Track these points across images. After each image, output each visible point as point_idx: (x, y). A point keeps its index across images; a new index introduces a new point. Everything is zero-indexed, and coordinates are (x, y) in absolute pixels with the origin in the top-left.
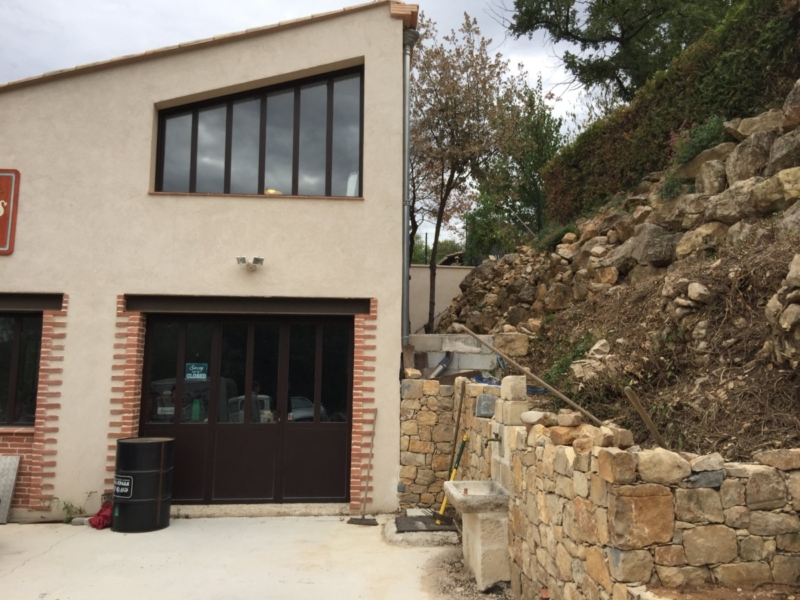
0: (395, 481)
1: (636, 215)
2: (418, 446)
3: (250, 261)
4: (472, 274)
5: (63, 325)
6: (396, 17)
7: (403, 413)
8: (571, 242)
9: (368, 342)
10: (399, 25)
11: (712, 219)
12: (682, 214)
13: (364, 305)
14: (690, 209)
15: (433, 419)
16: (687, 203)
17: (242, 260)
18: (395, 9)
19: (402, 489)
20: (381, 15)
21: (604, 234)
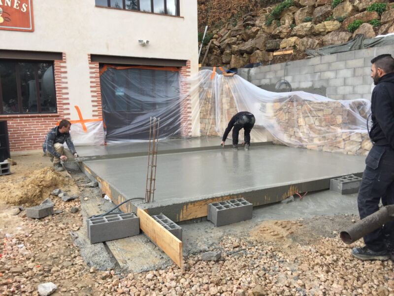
0: (199, 128)
3: (145, 42)
5: (65, 67)
11: (295, 35)
12: (280, 32)
14: (284, 31)
16: (283, 28)
17: (141, 41)
19: (201, 132)
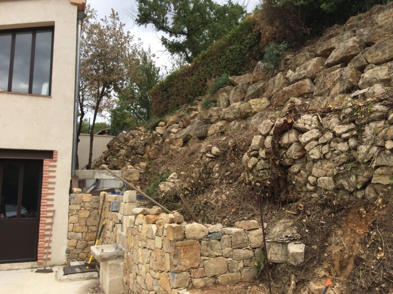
0: (64, 248)
1: (192, 115)
2: (78, 228)
4: (114, 140)
6: (74, 4)
7: (70, 211)
8: (162, 126)
9: (51, 174)
10: (75, 8)
11: (223, 119)
12: (211, 116)
13: (50, 154)
14: (214, 114)
15: (88, 213)
16: (213, 111)
19: (68, 252)
20: (65, 2)
21: (178, 123)
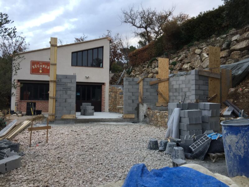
0: (108, 109)
1: (144, 69)
2: (111, 104)
3: (87, 77)
6: (109, 40)
7: (109, 99)
8: (134, 72)
9: (104, 89)
10: (109, 41)
13: (103, 84)
15: (113, 100)
16: (150, 70)
17: (86, 77)
18: (109, 39)
20: (106, 40)
